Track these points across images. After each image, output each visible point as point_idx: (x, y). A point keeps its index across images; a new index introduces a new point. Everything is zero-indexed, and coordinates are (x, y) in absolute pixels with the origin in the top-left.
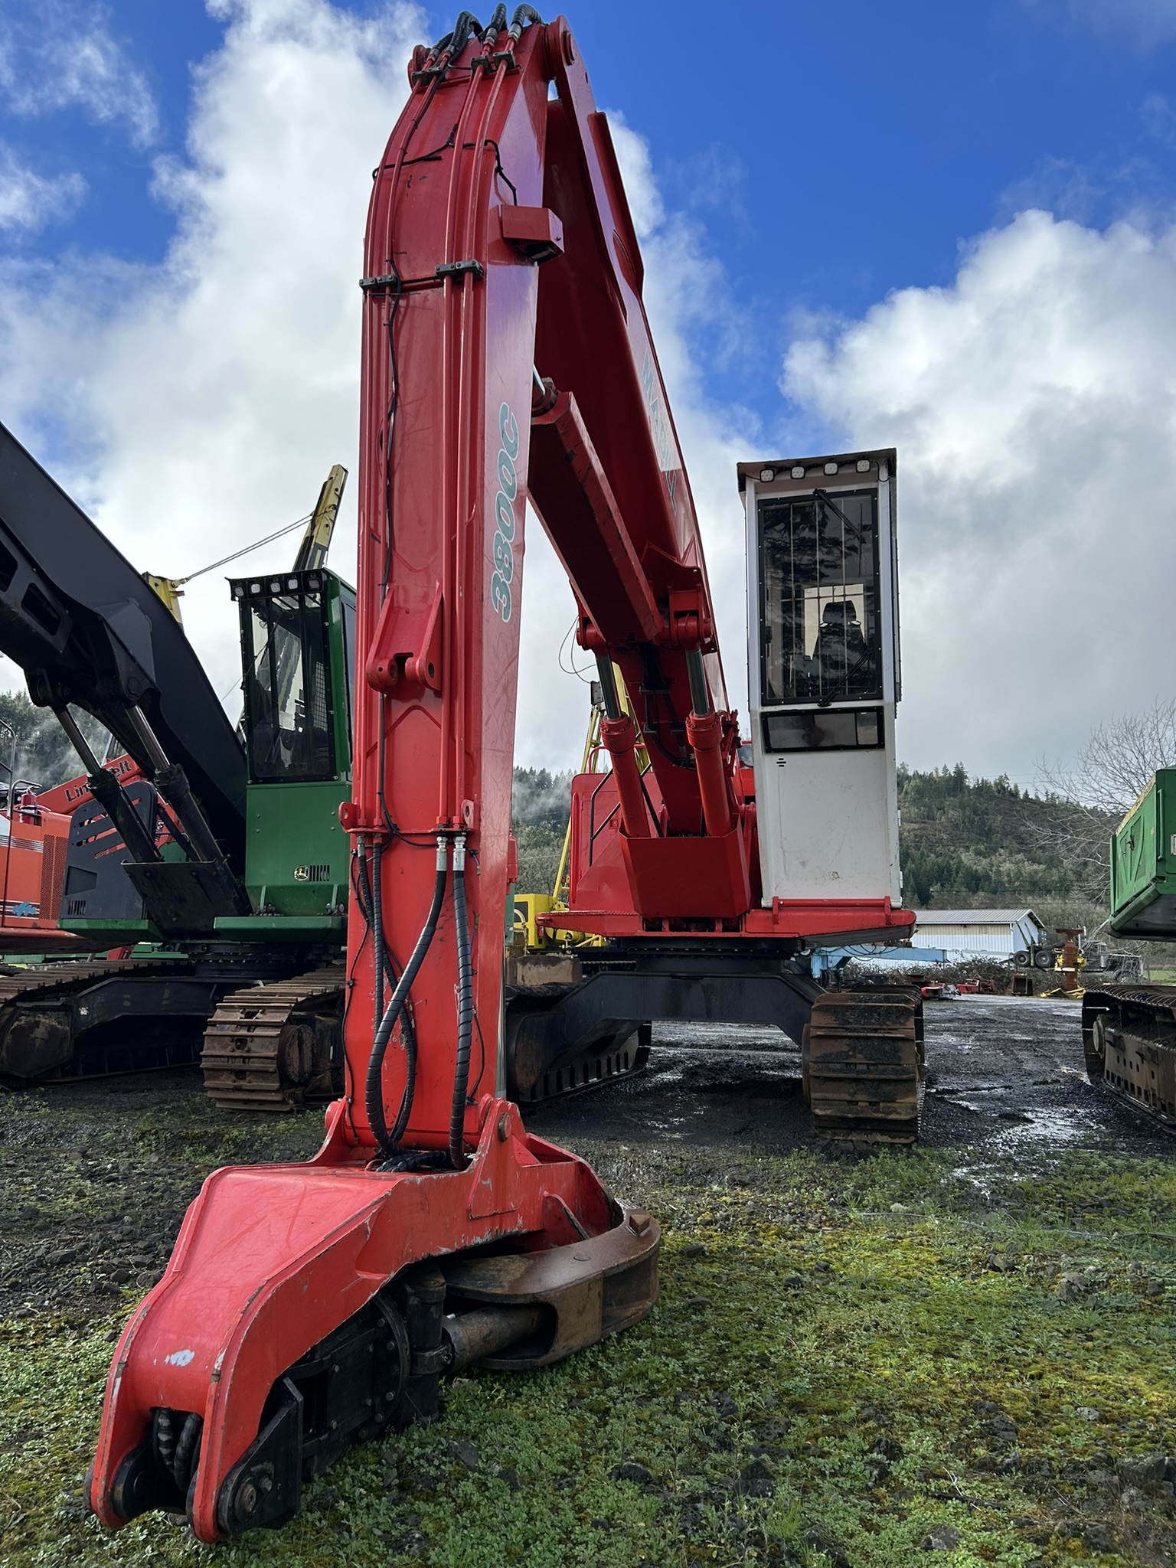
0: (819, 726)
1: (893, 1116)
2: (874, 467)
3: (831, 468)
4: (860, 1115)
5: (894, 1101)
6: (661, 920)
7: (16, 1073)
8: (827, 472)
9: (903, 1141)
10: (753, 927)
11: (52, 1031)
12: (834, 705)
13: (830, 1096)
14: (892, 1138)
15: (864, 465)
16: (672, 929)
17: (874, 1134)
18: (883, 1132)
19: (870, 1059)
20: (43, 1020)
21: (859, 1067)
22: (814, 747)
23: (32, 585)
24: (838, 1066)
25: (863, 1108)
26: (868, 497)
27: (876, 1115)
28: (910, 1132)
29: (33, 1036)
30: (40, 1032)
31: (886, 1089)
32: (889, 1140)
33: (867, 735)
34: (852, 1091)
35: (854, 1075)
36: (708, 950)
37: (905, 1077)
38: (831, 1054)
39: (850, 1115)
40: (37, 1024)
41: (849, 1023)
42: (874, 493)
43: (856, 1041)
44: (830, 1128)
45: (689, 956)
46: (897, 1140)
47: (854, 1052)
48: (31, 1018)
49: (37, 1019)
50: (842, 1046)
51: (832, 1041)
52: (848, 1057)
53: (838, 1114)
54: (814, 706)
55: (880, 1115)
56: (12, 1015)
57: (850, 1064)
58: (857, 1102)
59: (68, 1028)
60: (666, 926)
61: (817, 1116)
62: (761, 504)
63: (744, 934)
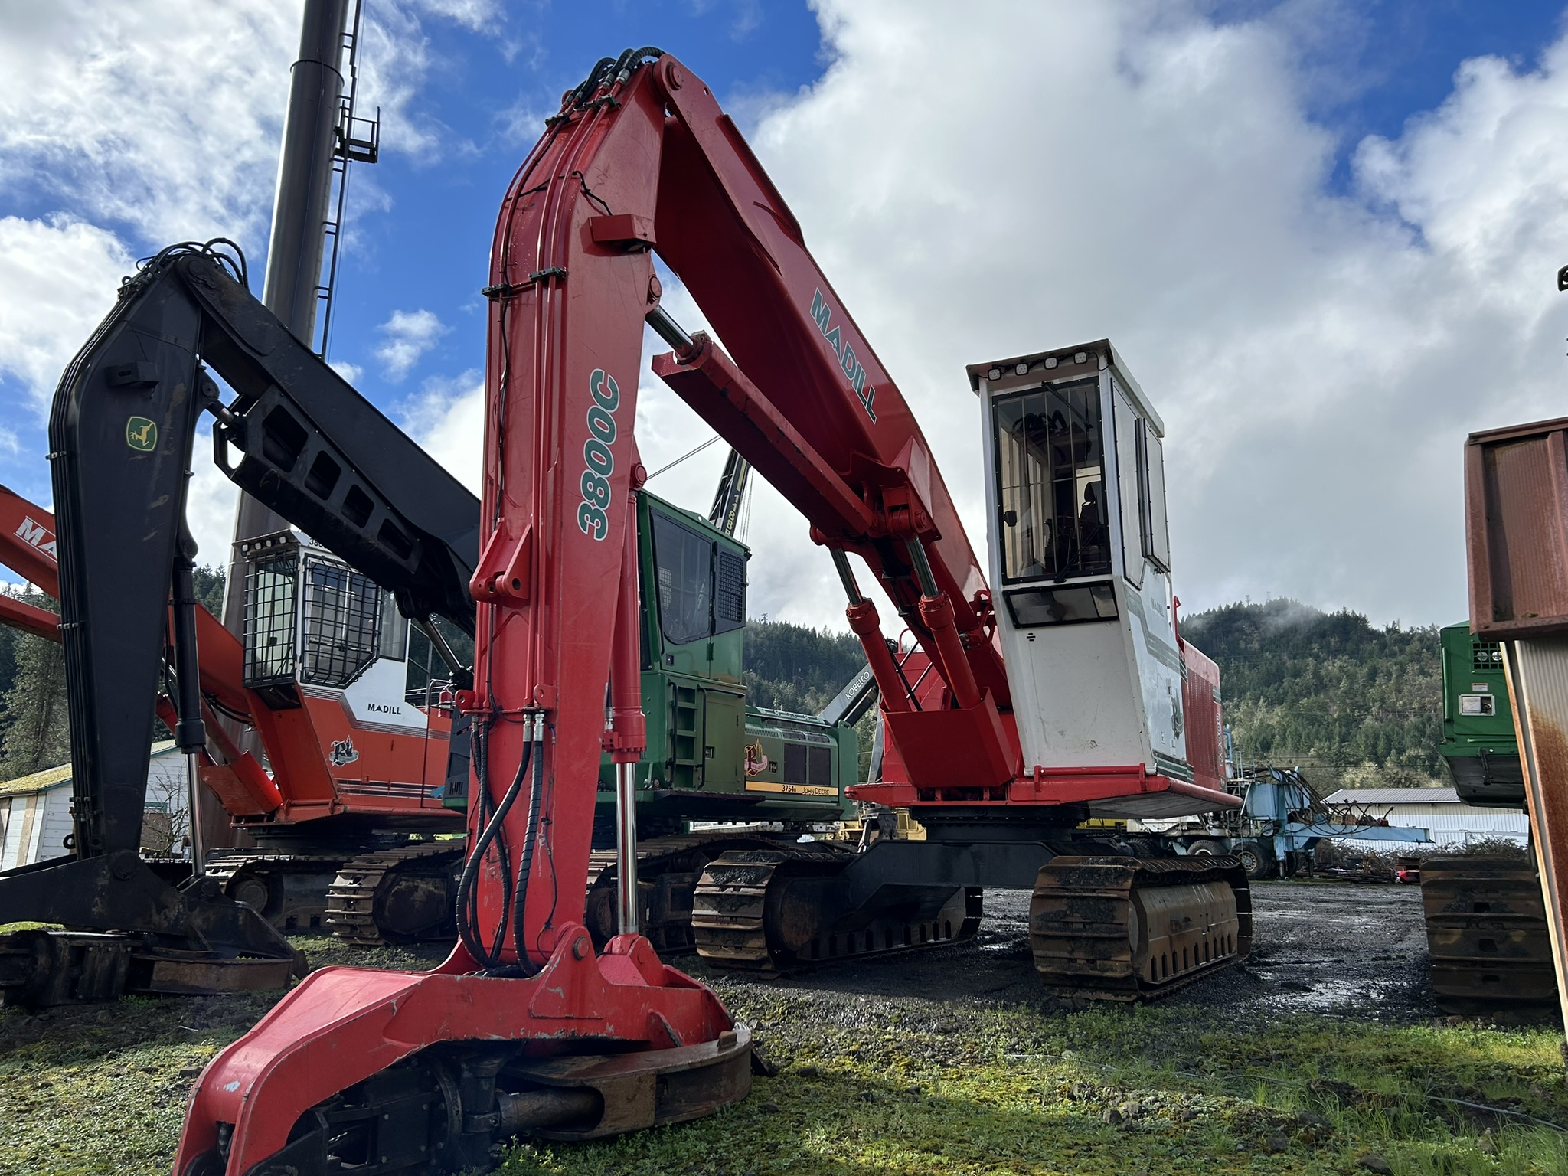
0: (1059, 601)
1: (1109, 974)
2: (1093, 357)
3: (1051, 363)
4: (1079, 973)
5: (1108, 959)
6: (934, 790)
7: (396, 930)
8: (1047, 366)
9: (1125, 999)
10: (1018, 796)
11: (430, 895)
12: (1069, 581)
13: (1050, 953)
14: (1116, 996)
15: (1081, 357)
16: (944, 798)
17: (1098, 992)
18: (1107, 990)
19: (1085, 918)
20: (421, 885)
21: (1076, 926)
22: (1060, 622)
23: (387, 521)
24: (1056, 925)
25: (1081, 964)
26: (1092, 385)
27: (1092, 972)
28: (1132, 990)
29: (412, 898)
30: (419, 896)
31: (1102, 947)
32: (1113, 998)
33: (1104, 608)
34: (1069, 948)
35: (1069, 934)
36: (980, 818)
37: (1116, 935)
38: (1050, 913)
39: (1069, 972)
40: (416, 888)
41: (1069, 883)
42: (1095, 380)
43: (1074, 901)
44: (1058, 986)
45: (965, 824)
46: (1120, 998)
47: (1071, 911)
48: (411, 883)
49: (416, 884)
50: (1061, 906)
51: (1052, 901)
52: (1065, 915)
53: (1058, 971)
54: (1050, 583)
55: (1097, 973)
56: (394, 880)
57: (1068, 922)
58: (1076, 959)
59: (444, 893)
60: (938, 795)
61: (1044, 974)
62: (994, 400)
63: (1009, 803)
